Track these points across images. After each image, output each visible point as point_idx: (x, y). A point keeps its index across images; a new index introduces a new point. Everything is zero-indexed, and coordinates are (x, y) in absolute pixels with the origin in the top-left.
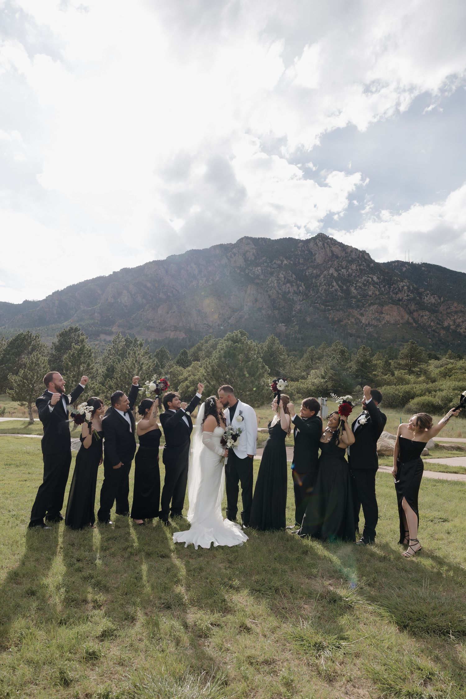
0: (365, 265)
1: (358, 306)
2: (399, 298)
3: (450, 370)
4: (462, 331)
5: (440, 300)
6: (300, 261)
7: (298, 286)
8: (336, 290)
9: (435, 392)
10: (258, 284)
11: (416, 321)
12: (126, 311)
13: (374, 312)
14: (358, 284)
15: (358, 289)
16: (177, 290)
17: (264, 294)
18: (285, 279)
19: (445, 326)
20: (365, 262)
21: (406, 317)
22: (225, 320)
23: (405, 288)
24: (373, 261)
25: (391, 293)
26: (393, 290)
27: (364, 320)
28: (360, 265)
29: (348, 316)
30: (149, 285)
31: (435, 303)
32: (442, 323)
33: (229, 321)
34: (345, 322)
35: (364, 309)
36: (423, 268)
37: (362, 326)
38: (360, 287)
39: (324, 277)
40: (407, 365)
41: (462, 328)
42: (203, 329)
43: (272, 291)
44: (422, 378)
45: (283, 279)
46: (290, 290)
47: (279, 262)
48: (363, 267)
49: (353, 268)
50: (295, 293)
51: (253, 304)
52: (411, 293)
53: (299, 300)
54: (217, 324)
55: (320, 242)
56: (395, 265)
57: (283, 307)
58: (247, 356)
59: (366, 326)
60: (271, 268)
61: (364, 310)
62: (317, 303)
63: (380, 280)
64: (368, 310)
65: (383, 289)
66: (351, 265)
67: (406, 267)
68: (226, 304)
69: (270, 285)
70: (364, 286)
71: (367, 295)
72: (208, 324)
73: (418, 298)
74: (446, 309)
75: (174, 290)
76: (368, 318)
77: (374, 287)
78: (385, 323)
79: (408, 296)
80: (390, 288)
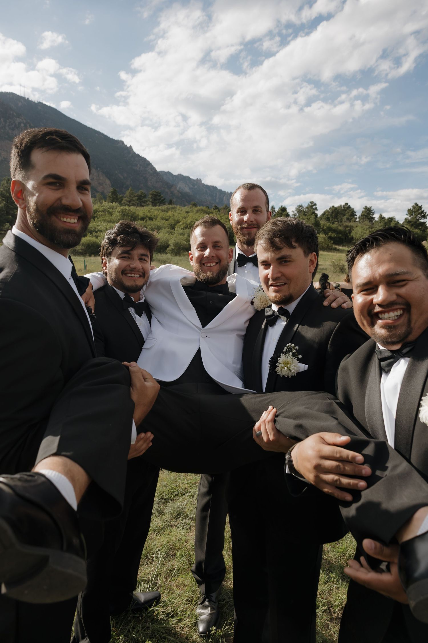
9: (97, 232)
25: (7, 128)
56: (10, 97)
67: (22, 102)
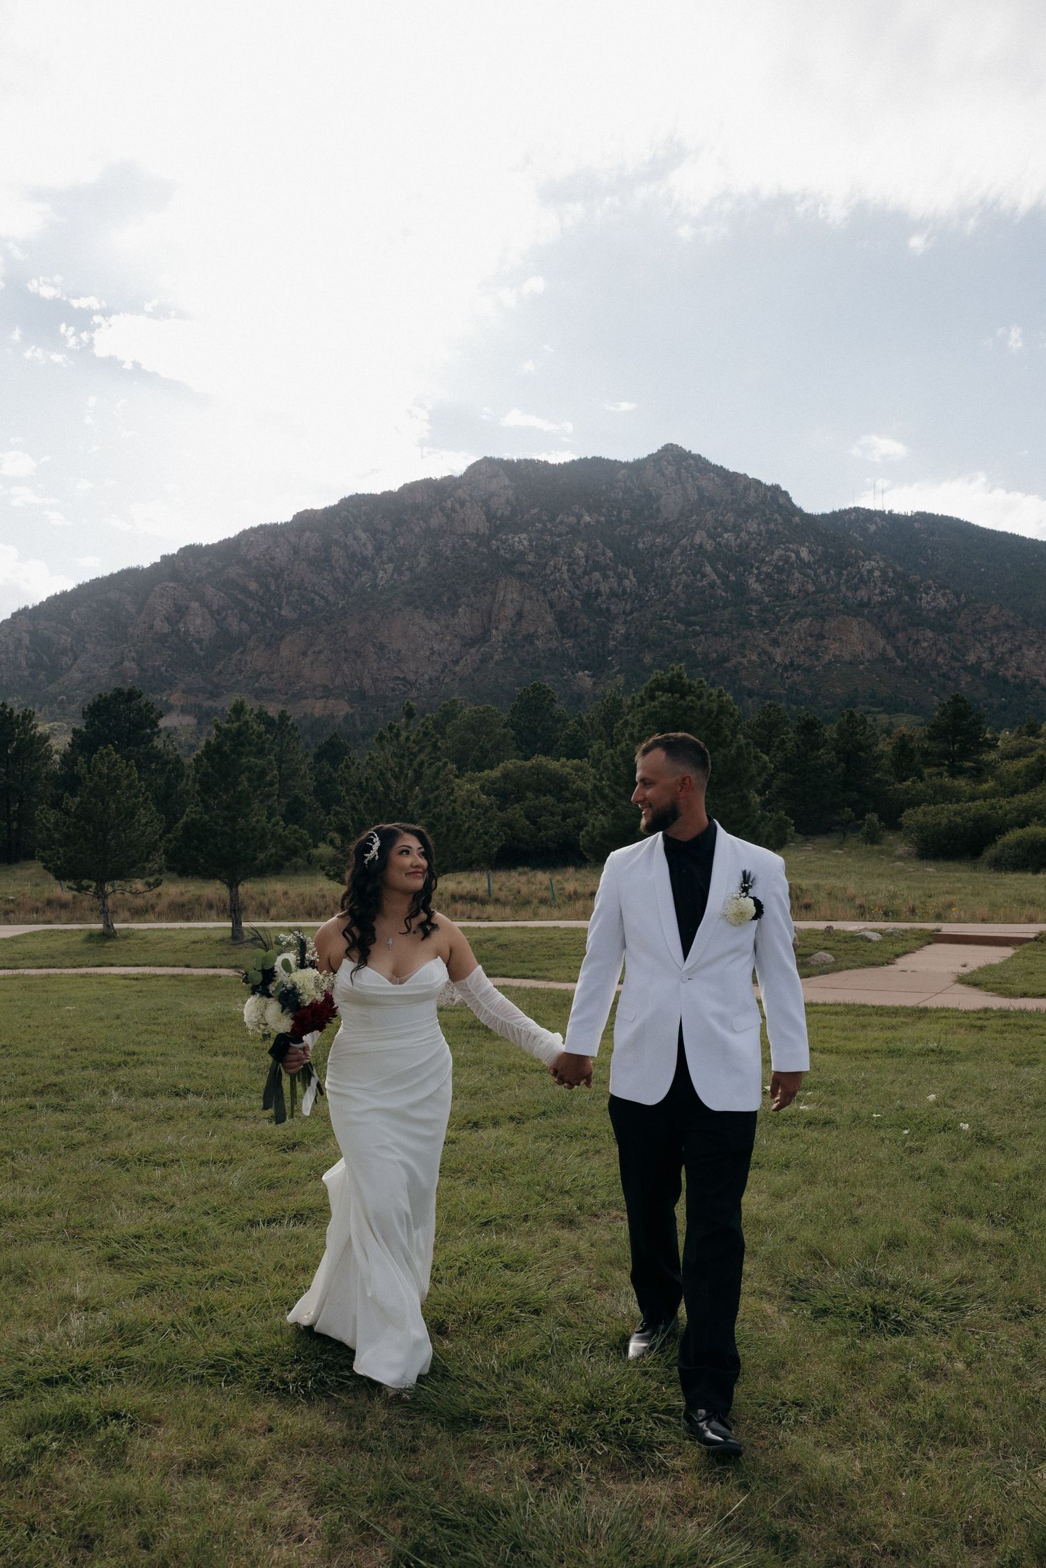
0: (780, 520)
1: (764, 623)
2: (862, 599)
4: (1009, 674)
5: (959, 601)
6: (623, 515)
7: (621, 577)
8: (712, 586)
10: (522, 575)
11: (902, 654)
12: (202, 653)
13: (803, 636)
14: (764, 569)
15: (764, 580)
16: (323, 597)
17: (538, 600)
18: (587, 562)
19: (969, 663)
20: (780, 515)
21: (882, 643)
22: (445, 666)
23: (877, 573)
24: (798, 511)
25: (843, 589)
26: (847, 581)
27: (779, 656)
28: (767, 522)
29: (743, 646)
30: (253, 586)
31: (945, 610)
32: (963, 655)
33: (457, 669)
34: (734, 661)
35: (779, 628)
36: (917, 525)
37: (776, 669)
38: (768, 575)
39: (682, 553)
41: (1009, 668)
42: (393, 690)
43: (556, 592)
45: (583, 561)
46: (602, 589)
47: (572, 519)
48: (776, 525)
49: (751, 530)
50: (613, 594)
51: (513, 625)
52: (890, 587)
53: (624, 612)
54: (426, 677)
55: (670, 467)
56: (850, 518)
57: (584, 631)
59: (786, 669)
60: (551, 534)
61: (780, 632)
62: (667, 618)
63: (817, 557)
64: (788, 630)
65: (823, 578)
66: (746, 522)
67: (876, 523)
68: (447, 627)
69: (552, 577)
70: (777, 573)
71: (786, 595)
72: (404, 679)
73: (907, 598)
74: (973, 623)
75: (317, 598)
76: (789, 649)
77: (801, 573)
78: (830, 662)
79: (882, 593)
80: (839, 575)
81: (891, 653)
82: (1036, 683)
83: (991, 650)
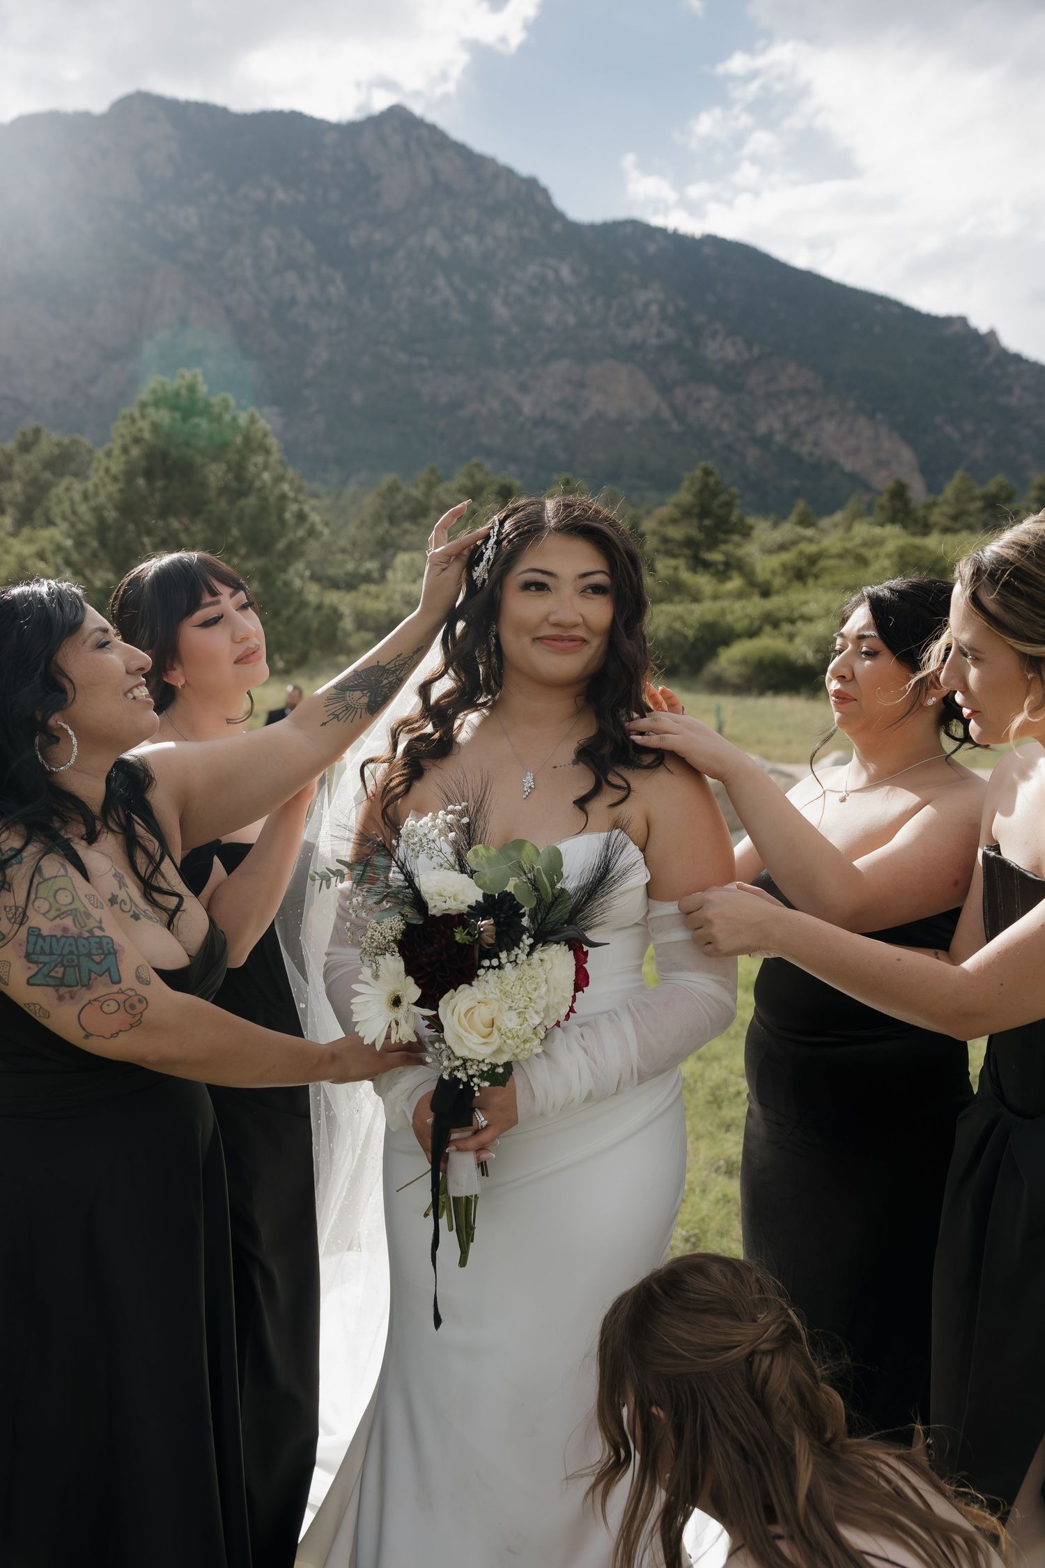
0: (536, 224)
1: (511, 361)
2: (634, 340)
3: (813, 560)
4: (804, 450)
5: (750, 352)
6: (330, 195)
7: (324, 283)
8: (445, 305)
9: (792, 622)
10: (188, 265)
11: (679, 415)
13: (559, 381)
14: (513, 289)
15: (512, 304)
17: (209, 302)
18: (278, 256)
19: (758, 434)
20: (536, 217)
21: (655, 399)
23: (653, 308)
24: (558, 216)
25: (612, 324)
26: (617, 315)
27: (527, 406)
28: (520, 225)
29: (482, 389)
31: (734, 361)
32: (752, 423)
34: (470, 409)
35: (529, 369)
36: (705, 251)
37: (522, 424)
38: (519, 298)
39: (408, 257)
40: (689, 542)
41: (804, 442)
43: (235, 294)
44: (735, 583)
45: (273, 255)
46: (298, 296)
47: (259, 194)
48: (530, 231)
49: (499, 234)
50: (313, 304)
52: (669, 327)
53: (327, 331)
55: (395, 137)
56: (625, 232)
57: (273, 352)
58: (238, 470)
59: (535, 424)
60: (231, 212)
61: (530, 375)
62: (385, 343)
63: (581, 280)
64: (541, 372)
65: (587, 309)
66: (492, 224)
69: (230, 273)
70: (530, 295)
71: (539, 326)
73: (689, 343)
74: (766, 383)
76: (541, 398)
77: (560, 299)
78: (591, 419)
79: (660, 334)
80: (608, 305)
81: (666, 413)
82: (833, 464)
83: (786, 419)
